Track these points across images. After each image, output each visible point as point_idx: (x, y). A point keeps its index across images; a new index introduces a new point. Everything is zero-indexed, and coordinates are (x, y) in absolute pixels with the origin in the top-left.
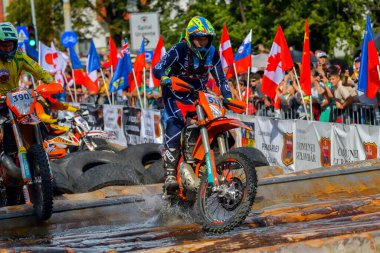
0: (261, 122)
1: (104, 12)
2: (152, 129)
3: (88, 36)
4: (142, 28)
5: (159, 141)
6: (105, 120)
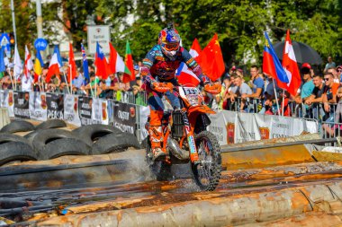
1: (69, 24)
2: (101, 113)
3: (55, 43)
4: (97, 37)
5: (106, 122)
6: (65, 106)
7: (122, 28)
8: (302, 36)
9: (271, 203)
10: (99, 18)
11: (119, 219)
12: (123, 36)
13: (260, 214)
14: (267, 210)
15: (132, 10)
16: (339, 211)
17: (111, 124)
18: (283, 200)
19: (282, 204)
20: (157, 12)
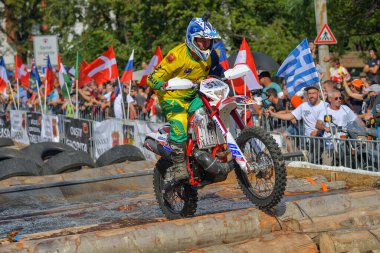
0: (139, 125)
1: (13, 35)
2: (51, 131)
4: (44, 48)
5: (56, 140)
6: (12, 123)
7: (70, 38)
8: (262, 43)
9: (237, 223)
10: (45, 27)
11: (77, 244)
12: (72, 46)
13: (226, 235)
14: (234, 231)
15: (80, 19)
16: (309, 230)
17: (62, 142)
18: (250, 219)
19: (250, 224)
20: (108, 19)
